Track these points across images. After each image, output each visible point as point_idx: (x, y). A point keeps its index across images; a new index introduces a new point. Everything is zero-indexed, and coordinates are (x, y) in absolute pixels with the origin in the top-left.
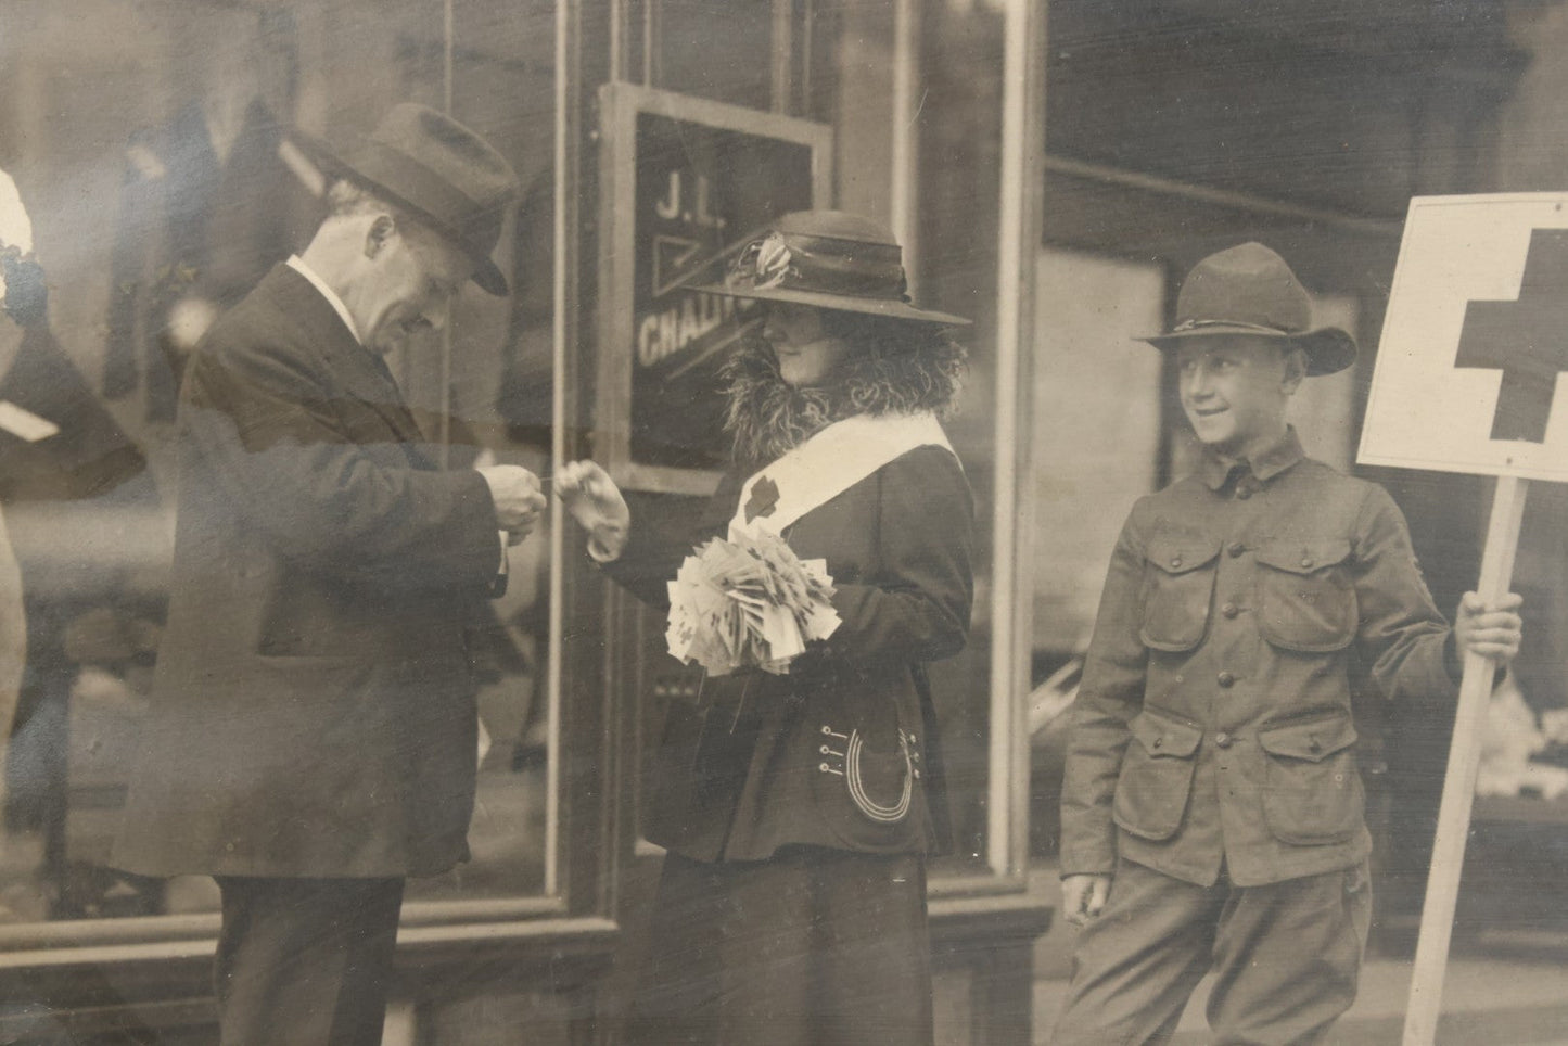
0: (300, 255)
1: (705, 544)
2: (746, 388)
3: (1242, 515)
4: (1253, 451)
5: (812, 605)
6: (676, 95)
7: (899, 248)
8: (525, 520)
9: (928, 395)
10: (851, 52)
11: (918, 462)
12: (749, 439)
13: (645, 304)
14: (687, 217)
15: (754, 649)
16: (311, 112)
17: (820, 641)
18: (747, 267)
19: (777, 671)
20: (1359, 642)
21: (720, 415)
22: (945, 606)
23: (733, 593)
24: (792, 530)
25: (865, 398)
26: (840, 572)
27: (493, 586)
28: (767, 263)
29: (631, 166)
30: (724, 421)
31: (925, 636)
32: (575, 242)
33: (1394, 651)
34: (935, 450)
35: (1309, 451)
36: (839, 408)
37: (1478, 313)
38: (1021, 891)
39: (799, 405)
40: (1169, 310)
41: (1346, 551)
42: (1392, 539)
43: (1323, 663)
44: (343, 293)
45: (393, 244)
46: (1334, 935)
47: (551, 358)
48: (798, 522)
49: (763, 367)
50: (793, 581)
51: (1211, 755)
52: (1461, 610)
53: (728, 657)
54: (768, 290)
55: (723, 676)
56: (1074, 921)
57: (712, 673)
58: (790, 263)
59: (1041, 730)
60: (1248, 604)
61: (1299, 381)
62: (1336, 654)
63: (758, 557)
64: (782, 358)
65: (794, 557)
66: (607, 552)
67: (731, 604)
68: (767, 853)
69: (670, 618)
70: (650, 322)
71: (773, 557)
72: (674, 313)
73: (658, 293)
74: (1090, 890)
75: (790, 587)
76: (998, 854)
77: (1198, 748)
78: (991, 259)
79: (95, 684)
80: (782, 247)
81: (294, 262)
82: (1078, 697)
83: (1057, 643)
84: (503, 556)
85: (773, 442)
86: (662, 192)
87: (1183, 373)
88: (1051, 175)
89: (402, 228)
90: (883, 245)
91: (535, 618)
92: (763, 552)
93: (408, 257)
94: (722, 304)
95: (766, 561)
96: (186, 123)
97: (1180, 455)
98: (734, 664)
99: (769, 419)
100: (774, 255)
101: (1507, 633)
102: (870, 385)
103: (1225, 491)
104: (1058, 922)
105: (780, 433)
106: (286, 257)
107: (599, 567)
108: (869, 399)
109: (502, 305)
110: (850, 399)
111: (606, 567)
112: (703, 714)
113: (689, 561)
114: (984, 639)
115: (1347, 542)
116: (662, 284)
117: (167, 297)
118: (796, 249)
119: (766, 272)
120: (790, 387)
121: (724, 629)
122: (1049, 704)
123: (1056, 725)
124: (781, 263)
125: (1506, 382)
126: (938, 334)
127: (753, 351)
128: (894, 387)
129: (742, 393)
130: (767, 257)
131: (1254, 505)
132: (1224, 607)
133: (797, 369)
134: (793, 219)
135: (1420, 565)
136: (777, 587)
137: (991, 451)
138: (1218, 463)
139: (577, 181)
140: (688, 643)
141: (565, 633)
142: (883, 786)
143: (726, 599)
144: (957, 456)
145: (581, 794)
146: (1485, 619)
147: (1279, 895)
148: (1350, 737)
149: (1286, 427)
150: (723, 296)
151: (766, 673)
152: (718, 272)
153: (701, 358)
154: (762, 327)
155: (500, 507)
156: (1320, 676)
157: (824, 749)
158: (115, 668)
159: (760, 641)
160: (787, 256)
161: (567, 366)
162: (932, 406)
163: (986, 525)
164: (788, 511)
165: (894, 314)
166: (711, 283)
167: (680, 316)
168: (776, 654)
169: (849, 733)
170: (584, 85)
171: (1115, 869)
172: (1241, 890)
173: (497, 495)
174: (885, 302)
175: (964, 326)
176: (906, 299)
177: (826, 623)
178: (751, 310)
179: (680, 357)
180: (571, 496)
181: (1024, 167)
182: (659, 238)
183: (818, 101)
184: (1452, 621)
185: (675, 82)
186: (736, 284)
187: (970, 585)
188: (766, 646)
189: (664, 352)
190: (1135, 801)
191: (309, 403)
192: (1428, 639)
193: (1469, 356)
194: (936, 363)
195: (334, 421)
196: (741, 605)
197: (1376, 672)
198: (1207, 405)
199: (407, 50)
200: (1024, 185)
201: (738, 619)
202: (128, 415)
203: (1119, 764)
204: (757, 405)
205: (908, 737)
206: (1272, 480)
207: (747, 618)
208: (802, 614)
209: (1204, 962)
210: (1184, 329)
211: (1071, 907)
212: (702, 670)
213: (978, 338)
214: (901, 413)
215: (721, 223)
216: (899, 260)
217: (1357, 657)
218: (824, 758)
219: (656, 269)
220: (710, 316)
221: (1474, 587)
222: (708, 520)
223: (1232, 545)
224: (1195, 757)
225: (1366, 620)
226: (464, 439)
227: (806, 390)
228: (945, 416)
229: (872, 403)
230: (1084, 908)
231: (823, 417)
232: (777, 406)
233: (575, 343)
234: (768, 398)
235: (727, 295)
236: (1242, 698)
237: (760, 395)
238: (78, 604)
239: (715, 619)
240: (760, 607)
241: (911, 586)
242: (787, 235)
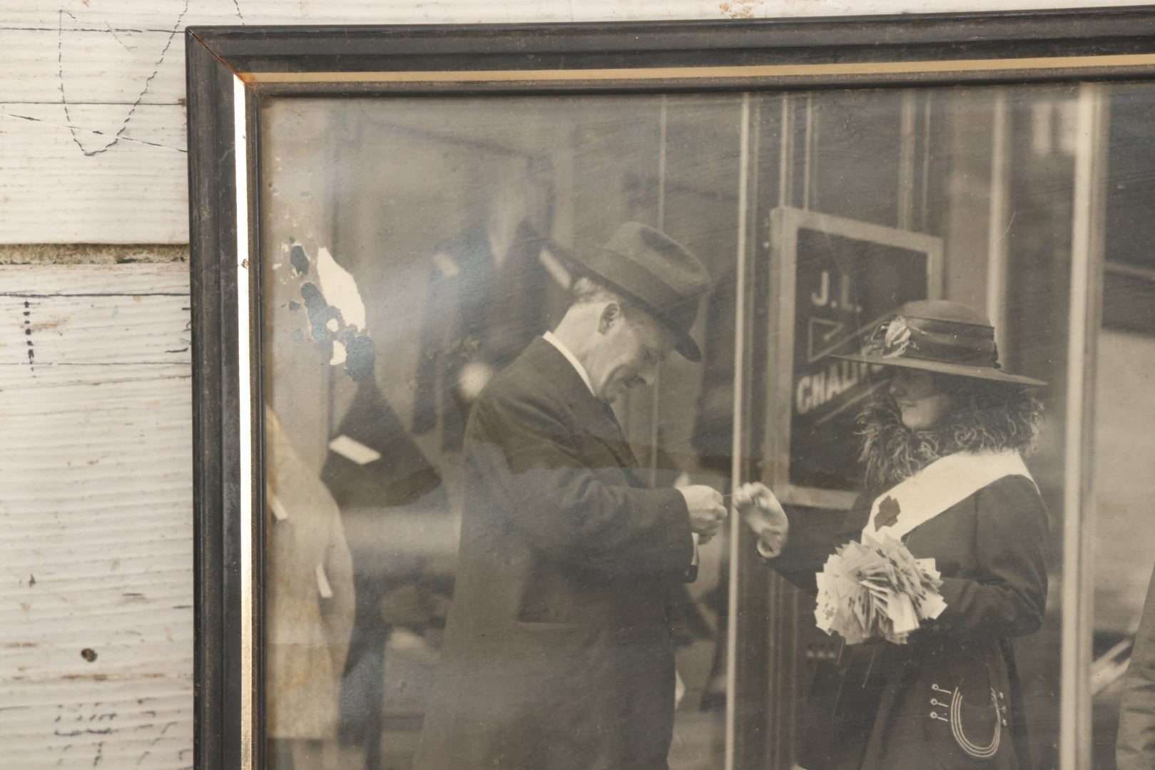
0: (552, 331)
1: (844, 545)
2: (876, 431)
5: (924, 593)
6: (827, 216)
7: (993, 328)
8: (711, 526)
9: (1013, 438)
10: (958, 184)
11: (1005, 488)
12: (878, 468)
13: (802, 368)
14: (834, 304)
15: (881, 624)
16: (563, 232)
17: (931, 620)
18: (878, 341)
19: (898, 642)
21: (857, 449)
22: (1026, 596)
23: (865, 583)
24: (909, 537)
25: (965, 439)
26: (946, 569)
27: (687, 573)
28: (893, 339)
29: (793, 267)
30: (860, 455)
31: (1011, 618)
32: (751, 323)
34: (1019, 478)
36: (946, 445)
39: (915, 444)
44: (583, 359)
45: (619, 324)
47: (731, 407)
48: (914, 530)
49: (888, 415)
50: (910, 575)
53: (861, 630)
54: (894, 359)
55: (856, 645)
57: (849, 642)
58: (910, 338)
59: (1101, 692)
63: (883, 556)
64: (903, 408)
65: (911, 557)
66: (771, 550)
67: (864, 590)
69: (818, 600)
70: (805, 381)
71: (896, 556)
72: (823, 374)
73: (811, 360)
75: (908, 579)
78: (1062, 338)
79: (402, 640)
80: (904, 327)
81: (548, 336)
82: (1129, 667)
83: (1110, 626)
84: (695, 552)
85: (896, 471)
86: (816, 287)
88: (1109, 276)
89: (626, 312)
90: (980, 326)
91: (718, 599)
92: (888, 553)
93: (629, 333)
94: (859, 369)
95: (890, 559)
96: (474, 238)
98: (866, 636)
99: (893, 454)
100: (898, 333)
102: (969, 430)
105: (901, 464)
106: (542, 333)
107: (765, 561)
108: (969, 440)
109: (697, 368)
110: (954, 440)
111: (771, 561)
112: (843, 672)
113: (832, 558)
114: (1056, 622)
116: (814, 354)
117: (459, 360)
118: (915, 328)
119: (892, 345)
120: (908, 430)
121: (858, 609)
122: (1107, 673)
123: (1112, 689)
124: (904, 338)
126: (1021, 392)
127: (882, 403)
128: (988, 431)
129: (873, 434)
130: (892, 334)
133: (915, 416)
134: (913, 307)
136: (898, 579)
137: (1061, 479)
139: (753, 279)
140: (831, 619)
141: (740, 609)
142: (980, 732)
143: (859, 587)
144: (1036, 485)
145: (751, 729)
150: (859, 363)
151: (889, 643)
152: (856, 345)
153: (843, 408)
154: (888, 385)
155: (693, 515)
157: (933, 701)
158: (417, 629)
159: (885, 619)
160: (908, 334)
161: (744, 413)
162: (1017, 446)
163: (1057, 536)
164: (908, 521)
165: (989, 377)
166: (851, 353)
167: (827, 377)
168: (898, 629)
169: (953, 690)
170: (759, 209)
173: (691, 506)
174: (982, 368)
175: (1040, 386)
176: (997, 366)
177: (935, 606)
178: (880, 373)
179: (826, 407)
180: (745, 508)
181: (1088, 270)
183: (933, 219)
185: (828, 205)
186: (869, 354)
187: (1045, 581)
188: (889, 622)
189: (815, 403)
191: (557, 438)
194: (1020, 414)
195: (573, 451)
196: (871, 592)
199: (632, 184)
200: (1088, 283)
201: (869, 602)
202: (429, 446)
204: (884, 442)
205: (997, 694)
207: (876, 602)
208: (917, 599)
212: (842, 639)
213: (1052, 396)
214: (993, 451)
215: (859, 309)
216: (992, 337)
218: (935, 708)
219: (810, 342)
220: (850, 377)
222: (847, 528)
226: (668, 466)
227: (921, 432)
228: (1027, 454)
229: (971, 443)
231: (934, 453)
232: (899, 444)
233: (750, 396)
234: (892, 439)
235: (863, 362)
237: (886, 435)
238: (392, 582)
239: (852, 601)
240: (885, 594)
241: (1000, 581)
242: (908, 318)
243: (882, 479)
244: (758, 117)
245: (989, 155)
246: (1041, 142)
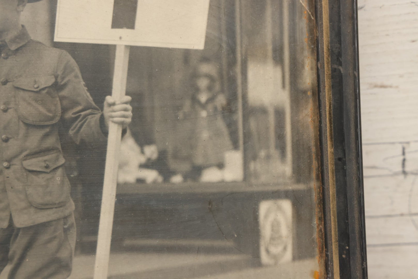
4: (7, 38)
20: (62, 119)
33: (77, 123)
35: (32, 37)
41: (53, 80)
42: (73, 74)
43: (47, 130)
46: (60, 246)
51: (2, 171)
52: (105, 103)
60: (12, 105)
61: (24, 6)
62: (53, 125)
101: (126, 113)
115: (53, 76)
131: (11, 62)
132: (2, 107)
135: (87, 85)
146: (116, 107)
147: (36, 230)
148: (62, 161)
149: (21, 26)
156: (46, 135)
172: (19, 229)
184: (102, 109)
192: (92, 117)
197: (71, 132)
206: (17, 50)
209: (5, 261)
217: (63, 125)
221: (110, 94)
223: (2, 79)
225: (64, 110)
236: (13, 146)
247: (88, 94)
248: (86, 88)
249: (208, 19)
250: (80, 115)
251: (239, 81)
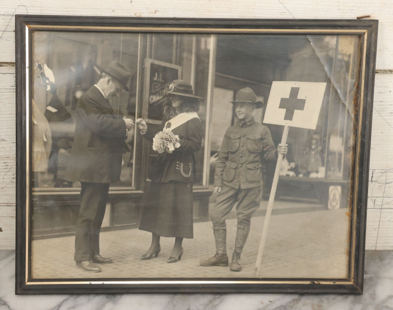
0: (96, 84)
1: (159, 132)
2: (167, 108)
3: (245, 130)
4: (247, 120)
5: (176, 142)
6: (157, 61)
7: (192, 86)
8: (131, 127)
9: (196, 110)
10: (185, 55)
11: (194, 120)
12: (167, 116)
13: (151, 94)
14: (158, 80)
15: (166, 148)
16: (99, 62)
17: (177, 148)
18: (167, 88)
19: (170, 153)
20: (262, 151)
21: (162, 112)
22: (197, 143)
23: (163, 140)
26: (181, 137)
27: (125, 138)
29: (149, 72)
30: (163, 113)
31: (194, 148)
32: (140, 84)
33: (268, 153)
34: (196, 118)
35: (256, 121)
36: (181, 111)
37: (282, 100)
38: (208, 189)
39: (175, 110)
40: (234, 98)
41: (261, 137)
42: (268, 135)
43: (257, 154)
44: (103, 90)
45: (111, 83)
46: (256, 197)
47: (135, 101)
48: (174, 129)
49: (169, 104)
50: (173, 139)
51: (238, 168)
52: (278, 146)
54: (171, 92)
56: (216, 194)
57: (160, 153)
58: (174, 88)
59: (212, 163)
60: (245, 144)
61: (254, 110)
62: (259, 153)
63: (167, 134)
64: (172, 103)
66: (143, 133)
67: (163, 142)
68: (168, 181)
69: (153, 144)
70: (152, 96)
71: (170, 134)
72: (155, 95)
73: (153, 92)
74: (219, 189)
76: (204, 182)
77: (237, 167)
78: (206, 88)
79: (62, 151)
80: (173, 85)
81: (95, 85)
82: (218, 158)
83: (214, 150)
84: (127, 133)
86: (154, 76)
87: (236, 108)
88: (216, 76)
89: (113, 80)
90: (189, 85)
91: (132, 143)
93: (113, 85)
94: (163, 94)
96: (79, 63)
97: (235, 120)
98: (163, 151)
99: (170, 113)
100: (172, 87)
101: (285, 150)
102: (186, 108)
103: (242, 127)
104: (213, 193)
105: (172, 115)
106: (94, 84)
108: (187, 110)
109: (128, 93)
110: (183, 110)
111: (143, 135)
112: (158, 159)
113: (157, 135)
114: (203, 149)
115: (261, 135)
116: (154, 91)
117: (75, 90)
119: (171, 89)
120: (174, 108)
121: (162, 146)
122: (213, 159)
123: (214, 163)
125: (287, 111)
126: (198, 100)
127: (168, 102)
128: (190, 108)
131: (247, 129)
132: (241, 145)
133: (175, 105)
134: (175, 81)
135: (273, 139)
136: (171, 139)
137: (205, 119)
138: (241, 122)
139: (141, 74)
140: (156, 148)
141: (136, 146)
142: (186, 171)
144: (200, 120)
145: (138, 171)
146: (282, 148)
147: (248, 190)
148: (260, 166)
149: (252, 117)
150: (163, 93)
151: (168, 153)
152: (163, 89)
153: (159, 103)
154: (169, 98)
155: (127, 125)
156: (256, 156)
157: (177, 165)
158: (65, 149)
160: (174, 87)
161: (138, 103)
163: (204, 131)
164: (173, 127)
165: (191, 97)
166: (162, 91)
167: (156, 96)
168: (170, 150)
169: (181, 163)
170: (142, 59)
171: (223, 186)
172: (242, 189)
173: (126, 123)
174: (189, 94)
175: (202, 99)
176: (193, 94)
177: (178, 145)
178: (168, 95)
179: (156, 102)
180: (138, 124)
181: (212, 74)
182: (153, 83)
183: (180, 62)
184: (277, 148)
185: (157, 58)
186: (166, 91)
187: (201, 140)
188: (168, 149)
189: (154, 101)
190: (226, 175)
191: (97, 108)
192: (273, 151)
193: (281, 107)
194: (197, 105)
195: (100, 111)
196: (165, 142)
197: (265, 156)
198: (240, 113)
199: (114, 52)
200: (212, 77)
201: (164, 144)
202: (69, 109)
203: (224, 169)
204: (168, 110)
205: (191, 164)
206: (250, 125)
207: (166, 144)
208: (174, 144)
209: (236, 200)
210: (237, 100)
211: (215, 191)
212: (158, 152)
213: (204, 101)
214: (191, 112)
215: (163, 81)
216: (192, 88)
217: (262, 153)
218: (177, 167)
219: (153, 88)
220: (161, 96)
222: (160, 128)
223: (243, 135)
224: (236, 168)
225: (263, 148)
226: (121, 114)
227: (176, 108)
228: (198, 113)
230: (217, 192)
231: (179, 112)
232: (171, 110)
233: (139, 99)
236: (244, 159)
237: (169, 109)
238: (60, 138)
239: (160, 144)
240: (168, 143)
241: (192, 140)
242: (174, 83)
243: (168, 118)
244: (142, 39)
245: (192, 49)
246: (203, 46)
247: (273, 142)
248: (272, 140)
249: (318, 119)
250: (269, 150)
251: (327, 142)
